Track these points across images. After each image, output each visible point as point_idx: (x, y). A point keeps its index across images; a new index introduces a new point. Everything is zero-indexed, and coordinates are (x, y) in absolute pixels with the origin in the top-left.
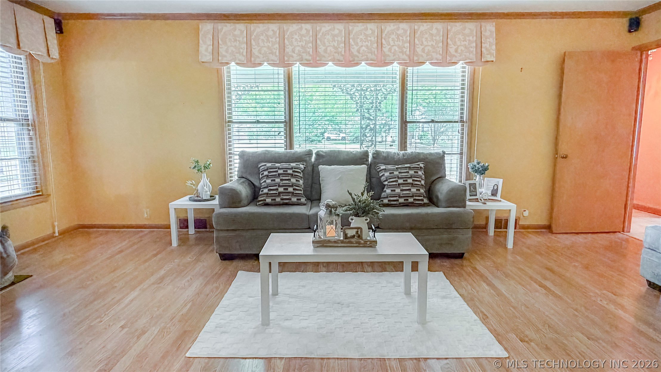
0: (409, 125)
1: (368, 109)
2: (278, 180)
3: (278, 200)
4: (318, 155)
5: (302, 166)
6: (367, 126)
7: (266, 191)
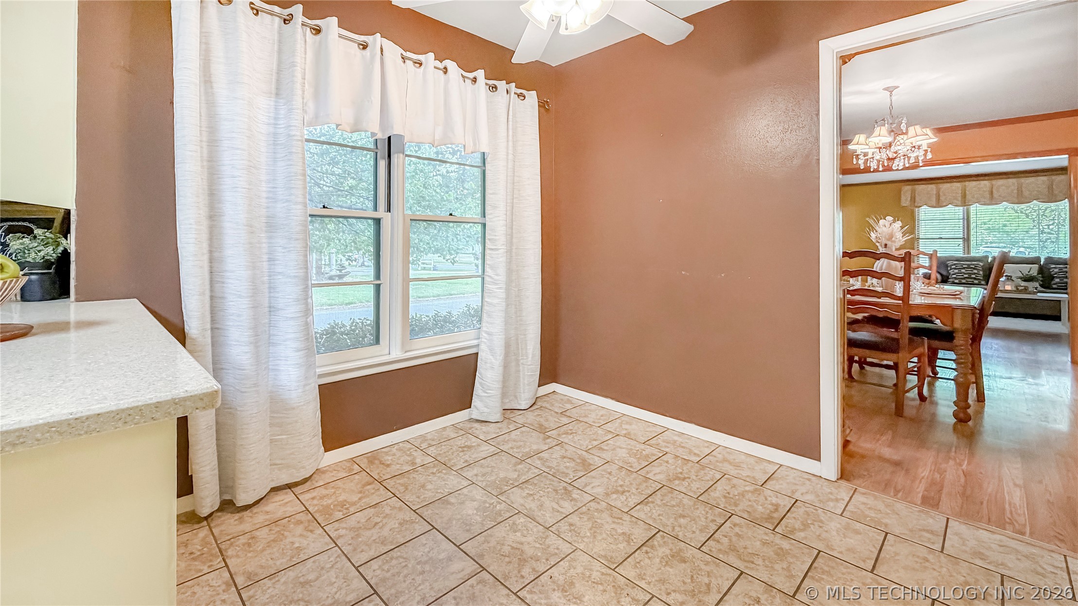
2: (963, 271)
5: (982, 264)
7: (954, 276)
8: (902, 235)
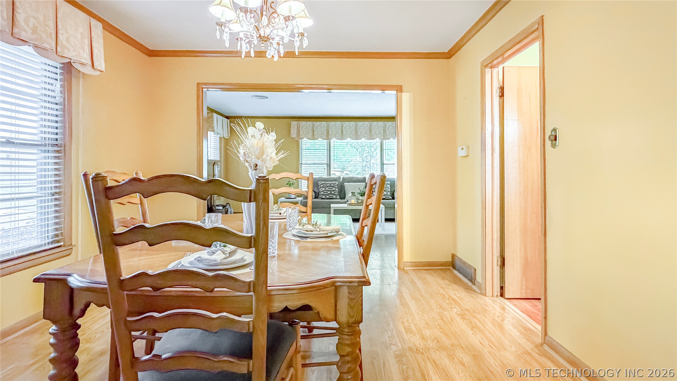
0: (385, 166)
1: (366, 156)
2: (327, 189)
3: (328, 197)
4: (343, 178)
5: (337, 183)
6: (366, 165)
7: (322, 193)
8: (275, 152)
